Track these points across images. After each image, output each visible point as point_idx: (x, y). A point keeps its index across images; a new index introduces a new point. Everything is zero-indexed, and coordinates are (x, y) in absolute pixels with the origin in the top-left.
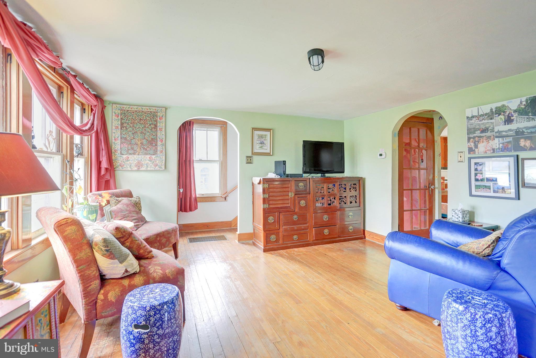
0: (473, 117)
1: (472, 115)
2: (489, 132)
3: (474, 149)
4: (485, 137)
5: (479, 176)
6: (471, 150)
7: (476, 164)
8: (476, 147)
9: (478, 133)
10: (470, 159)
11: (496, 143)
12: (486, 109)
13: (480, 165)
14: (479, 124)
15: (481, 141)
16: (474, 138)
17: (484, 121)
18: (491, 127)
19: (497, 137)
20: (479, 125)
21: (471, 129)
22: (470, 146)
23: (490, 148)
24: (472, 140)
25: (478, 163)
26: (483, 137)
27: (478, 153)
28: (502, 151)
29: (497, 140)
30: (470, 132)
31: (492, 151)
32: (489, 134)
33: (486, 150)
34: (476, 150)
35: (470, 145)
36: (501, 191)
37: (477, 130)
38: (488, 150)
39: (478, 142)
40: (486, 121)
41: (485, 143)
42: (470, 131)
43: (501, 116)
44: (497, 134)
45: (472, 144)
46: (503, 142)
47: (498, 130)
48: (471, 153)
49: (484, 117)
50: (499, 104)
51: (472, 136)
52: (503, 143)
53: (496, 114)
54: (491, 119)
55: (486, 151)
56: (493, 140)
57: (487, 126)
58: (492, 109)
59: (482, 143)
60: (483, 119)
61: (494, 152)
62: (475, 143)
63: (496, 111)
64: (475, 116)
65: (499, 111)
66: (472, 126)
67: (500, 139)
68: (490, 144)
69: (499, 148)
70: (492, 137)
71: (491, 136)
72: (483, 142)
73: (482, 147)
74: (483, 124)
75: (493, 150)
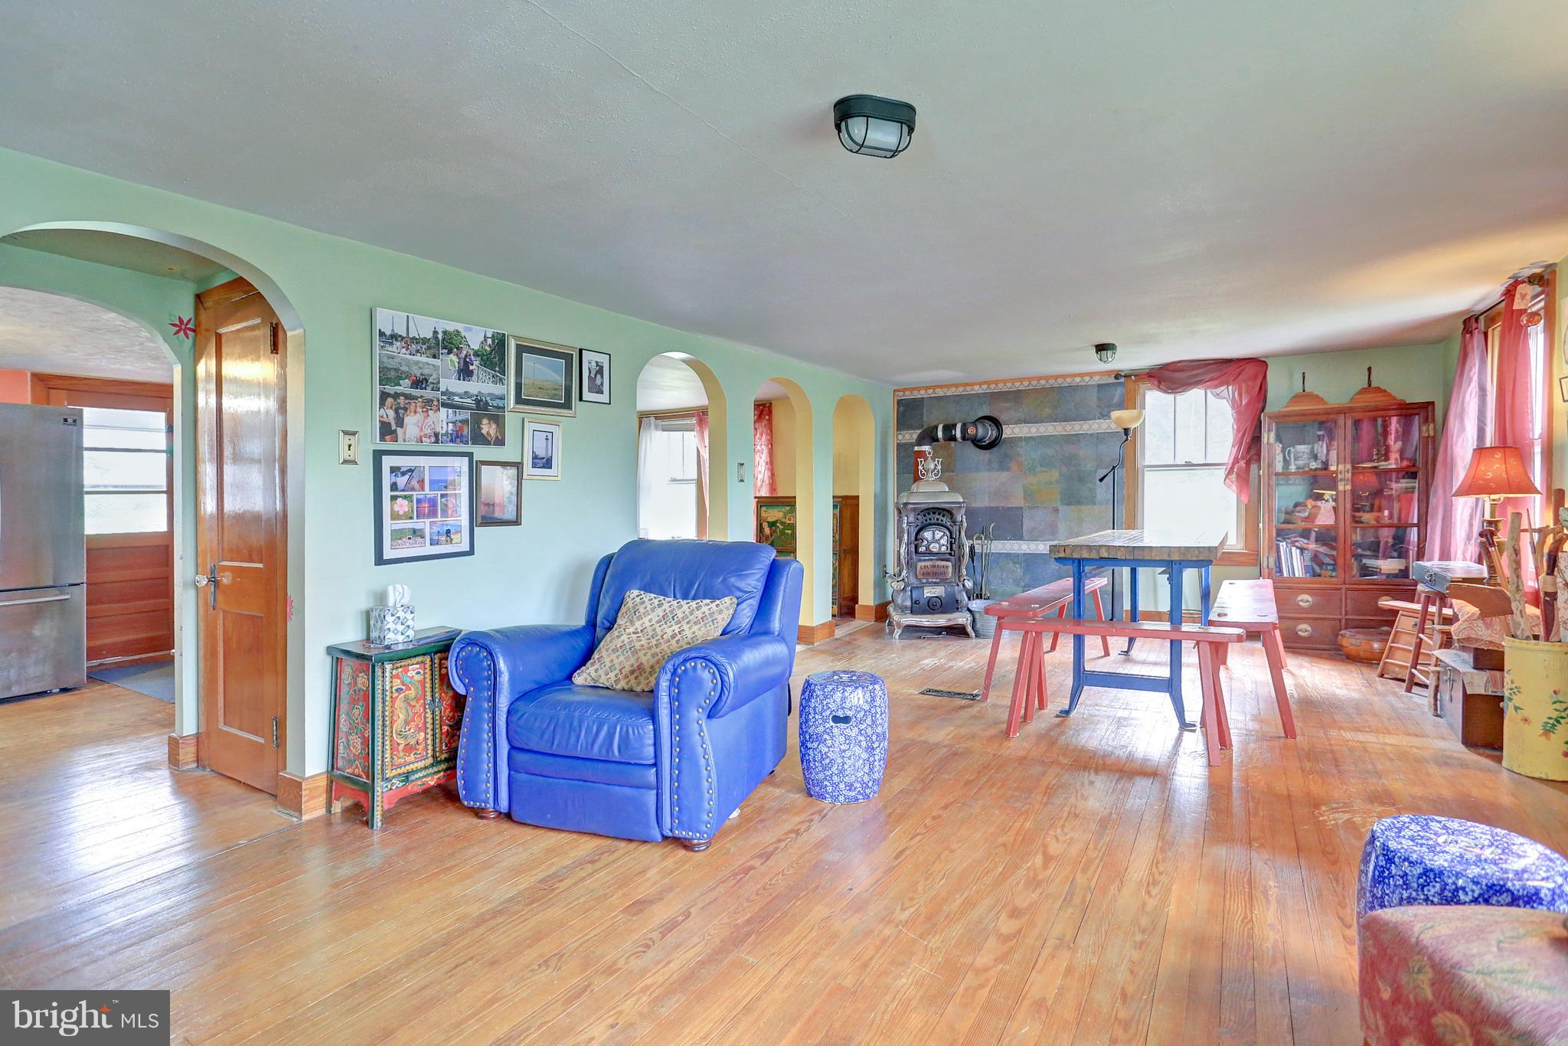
0: (395, 337)
1: (393, 330)
2: (429, 391)
3: (394, 427)
4: (420, 400)
5: (401, 506)
6: (386, 431)
7: (394, 470)
8: (400, 422)
9: (404, 387)
10: (378, 455)
11: (443, 420)
12: (424, 327)
13: (403, 474)
14: (409, 361)
15: (412, 408)
16: (396, 396)
17: (418, 358)
18: (434, 376)
19: (444, 405)
20: (408, 363)
21: (389, 370)
22: (386, 420)
23: (429, 431)
24: (390, 400)
25: (399, 468)
26: (416, 398)
27: (404, 441)
28: (452, 441)
29: (443, 410)
30: (387, 379)
31: (433, 439)
32: (428, 393)
33: (422, 434)
34: (400, 431)
35: (385, 416)
36: (443, 538)
37: (404, 376)
38: (426, 436)
39: (406, 409)
40: (424, 359)
41: (419, 417)
42: (388, 375)
43: (451, 356)
44: (445, 398)
45: (391, 413)
46: (454, 419)
47: (447, 390)
48: (388, 438)
49: (419, 348)
50: (451, 327)
51: (390, 389)
52: (454, 423)
53: (443, 348)
54: (434, 357)
55: (421, 437)
56: (436, 411)
57: (426, 371)
58: (435, 332)
59: (412, 414)
60: (418, 351)
61: (437, 442)
62: (396, 411)
63: (444, 339)
64: (400, 336)
65: (448, 343)
66: (390, 361)
67: (450, 411)
68: (429, 420)
69: (447, 434)
70: (435, 403)
71: (432, 401)
72: (415, 412)
73: (413, 425)
74: (417, 363)
75: (436, 435)
